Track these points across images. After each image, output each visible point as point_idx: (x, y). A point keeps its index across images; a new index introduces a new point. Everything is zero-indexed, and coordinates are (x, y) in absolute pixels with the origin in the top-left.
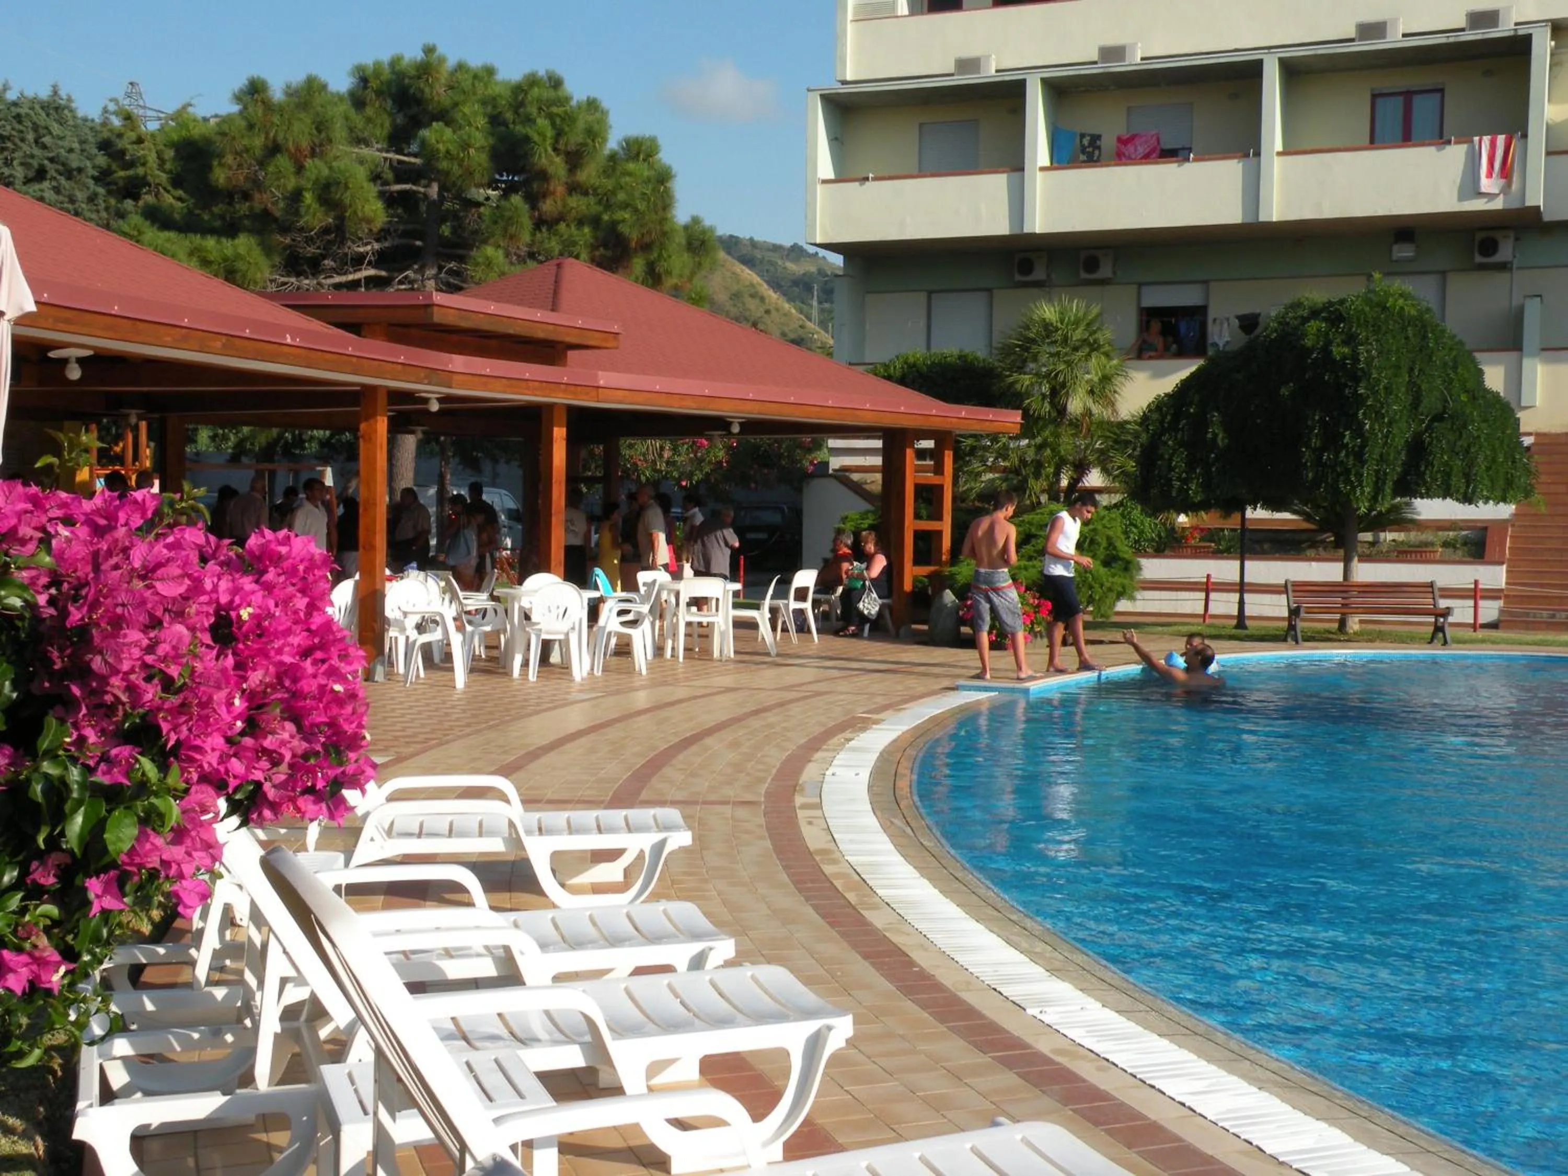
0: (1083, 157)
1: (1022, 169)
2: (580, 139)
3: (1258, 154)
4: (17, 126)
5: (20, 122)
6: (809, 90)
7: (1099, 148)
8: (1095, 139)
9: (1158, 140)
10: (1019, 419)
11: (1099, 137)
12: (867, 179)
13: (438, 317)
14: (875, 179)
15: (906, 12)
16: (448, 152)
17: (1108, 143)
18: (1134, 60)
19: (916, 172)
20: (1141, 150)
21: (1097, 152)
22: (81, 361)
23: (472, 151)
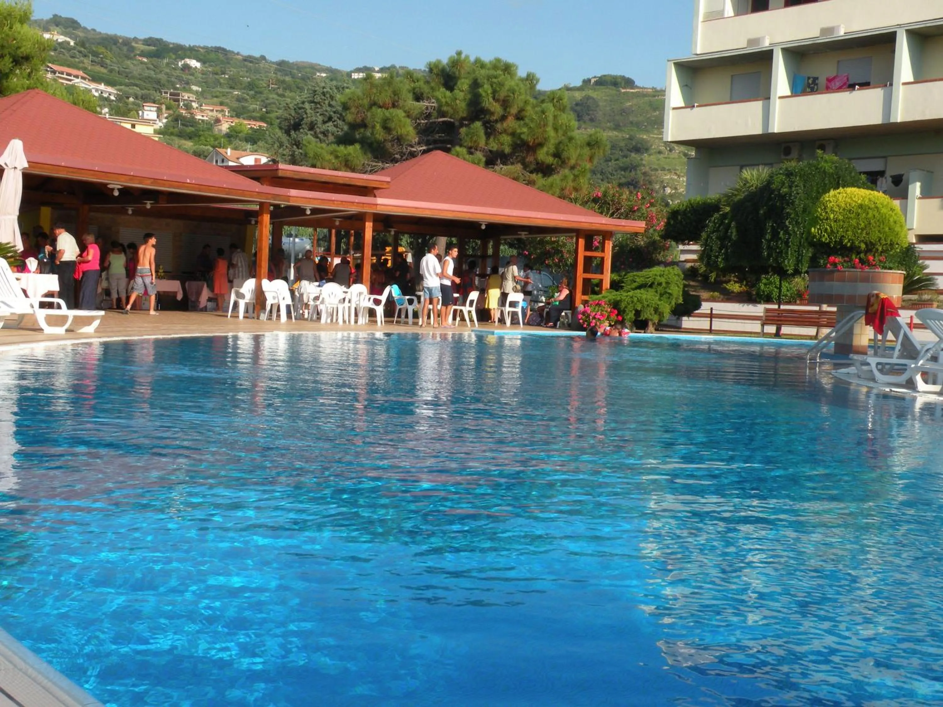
0: (808, 90)
1: (769, 98)
2: (506, 94)
3: (891, 85)
4: (323, 97)
5: (324, 95)
6: (668, 61)
7: (817, 84)
8: (815, 79)
9: (848, 79)
10: (644, 226)
11: (817, 78)
12: (694, 106)
13: (280, 174)
14: (697, 106)
15: (732, 14)
16: (446, 102)
17: (822, 81)
18: (841, 33)
19: (728, 100)
20: (838, 84)
21: (816, 87)
22: (119, 189)
23: (458, 102)
